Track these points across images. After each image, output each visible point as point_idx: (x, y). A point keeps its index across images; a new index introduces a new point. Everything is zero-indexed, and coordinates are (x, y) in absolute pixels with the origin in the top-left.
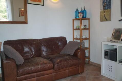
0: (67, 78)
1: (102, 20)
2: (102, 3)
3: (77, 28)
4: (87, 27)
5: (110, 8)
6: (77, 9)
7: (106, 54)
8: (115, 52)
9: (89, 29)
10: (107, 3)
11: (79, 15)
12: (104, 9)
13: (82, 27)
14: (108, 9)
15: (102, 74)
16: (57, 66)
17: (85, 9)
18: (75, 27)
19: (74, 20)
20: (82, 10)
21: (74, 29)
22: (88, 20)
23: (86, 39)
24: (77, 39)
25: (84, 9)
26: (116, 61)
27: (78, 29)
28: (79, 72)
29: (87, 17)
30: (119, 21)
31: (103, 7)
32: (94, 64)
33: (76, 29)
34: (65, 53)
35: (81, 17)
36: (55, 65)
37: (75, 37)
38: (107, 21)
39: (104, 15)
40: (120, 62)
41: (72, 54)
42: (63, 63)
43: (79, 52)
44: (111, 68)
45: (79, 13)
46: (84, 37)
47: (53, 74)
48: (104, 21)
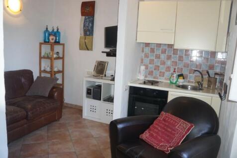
0: (42, 128)
1: (81, 48)
2: (83, 27)
3: (46, 56)
4: (61, 55)
5: (92, 35)
6: (47, 28)
7: (89, 92)
8: (99, 90)
9: (63, 58)
10: (90, 28)
11: (51, 38)
12: (85, 34)
13: (55, 56)
14: (89, 35)
15: (83, 117)
16: (32, 113)
17: (59, 31)
18: (43, 54)
19: (41, 44)
20: (53, 30)
21: (41, 58)
22: (62, 46)
23: (59, 72)
24: (45, 71)
25: (58, 29)
26: (100, 99)
27: (48, 58)
28: (56, 118)
29: (61, 42)
30: (103, 52)
31: (83, 32)
32: (69, 106)
33: (44, 57)
34: (35, 94)
35: (53, 41)
36: (29, 113)
37: (42, 69)
38: (88, 50)
39: (85, 42)
40: (104, 101)
41: (47, 95)
42: (38, 109)
43: (55, 92)
44: (94, 108)
45: (50, 35)
46: (56, 70)
47: (25, 126)
48: (85, 50)
